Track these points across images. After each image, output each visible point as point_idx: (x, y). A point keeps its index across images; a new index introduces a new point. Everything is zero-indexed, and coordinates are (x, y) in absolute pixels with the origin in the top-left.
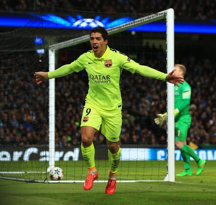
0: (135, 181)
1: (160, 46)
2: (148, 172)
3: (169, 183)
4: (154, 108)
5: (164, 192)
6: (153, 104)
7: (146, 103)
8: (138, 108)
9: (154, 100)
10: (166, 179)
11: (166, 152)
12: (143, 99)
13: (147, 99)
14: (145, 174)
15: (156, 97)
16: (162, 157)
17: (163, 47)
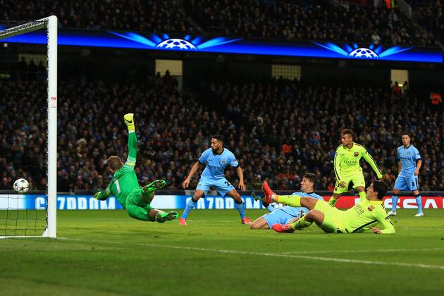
0: (4, 237)
1: (41, 62)
2: (22, 225)
3: (49, 240)
4: (32, 142)
5: (42, 251)
6: (31, 136)
7: (21, 136)
8: (11, 143)
9: (32, 132)
10: (45, 235)
11: (47, 199)
12: (18, 131)
13: (22, 131)
14: (18, 227)
15: (35, 128)
16: (41, 206)
17: (44, 64)
